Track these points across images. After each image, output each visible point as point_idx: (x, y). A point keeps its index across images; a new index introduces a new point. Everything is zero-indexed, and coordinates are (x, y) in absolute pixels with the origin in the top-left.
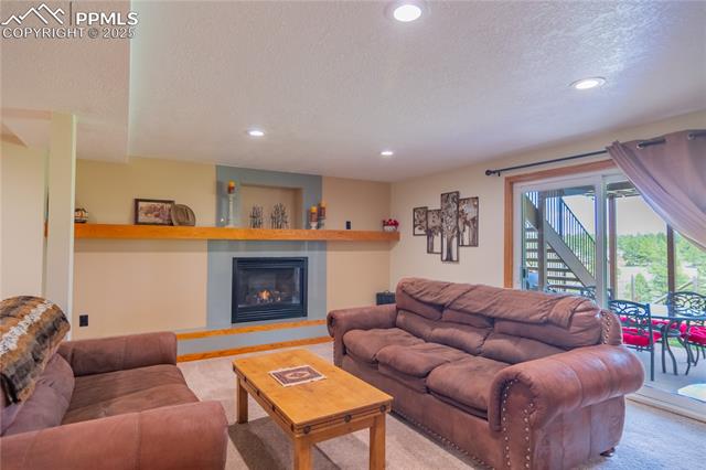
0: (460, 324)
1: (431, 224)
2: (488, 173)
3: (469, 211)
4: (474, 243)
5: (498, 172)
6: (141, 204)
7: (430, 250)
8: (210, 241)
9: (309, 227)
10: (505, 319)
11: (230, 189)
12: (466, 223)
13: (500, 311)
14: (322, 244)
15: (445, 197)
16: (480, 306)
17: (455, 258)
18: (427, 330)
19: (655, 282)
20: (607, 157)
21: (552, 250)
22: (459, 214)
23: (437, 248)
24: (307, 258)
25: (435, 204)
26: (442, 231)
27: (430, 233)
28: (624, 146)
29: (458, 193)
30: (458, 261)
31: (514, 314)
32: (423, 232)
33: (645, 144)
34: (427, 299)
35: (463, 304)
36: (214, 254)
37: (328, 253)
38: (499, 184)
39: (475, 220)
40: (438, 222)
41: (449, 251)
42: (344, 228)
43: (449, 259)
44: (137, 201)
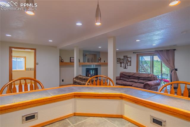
0: (133, 79)
1: (121, 61)
2: (134, 53)
3: (129, 59)
4: (130, 65)
5: (135, 53)
6: (72, 58)
7: (121, 66)
8: (82, 65)
9: (98, 62)
10: (142, 77)
11: (86, 55)
12: (129, 61)
13: (141, 76)
14: (100, 65)
15: (124, 56)
16: (137, 76)
17: (126, 68)
18: (127, 80)
19: (156, 72)
20: (154, 52)
21: (141, 66)
22: (127, 60)
23: (122, 66)
24: (98, 68)
25: (122, 58)
26: (123, 62)
27: (121, 63)
28: (157, 51)
29: (127, 56)
30: (127, 68)
31: (143, 77)
32: (119, 63)
33: (160, 51)
34: (127, 75)
35: (134, 75)
36: (83, 68)
37: (101, 67)
38: (135, 55)
39: (131, 61)
40: (123, 61)
41: (125, 67)
42: (104, 62)
43: (125, 68)
44: (71, 58)
